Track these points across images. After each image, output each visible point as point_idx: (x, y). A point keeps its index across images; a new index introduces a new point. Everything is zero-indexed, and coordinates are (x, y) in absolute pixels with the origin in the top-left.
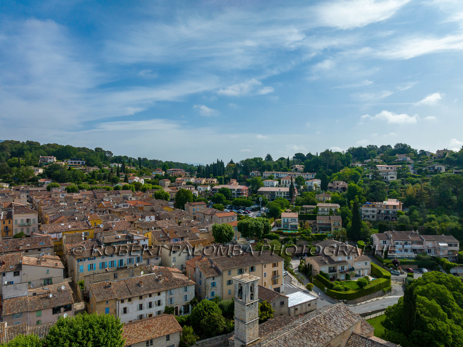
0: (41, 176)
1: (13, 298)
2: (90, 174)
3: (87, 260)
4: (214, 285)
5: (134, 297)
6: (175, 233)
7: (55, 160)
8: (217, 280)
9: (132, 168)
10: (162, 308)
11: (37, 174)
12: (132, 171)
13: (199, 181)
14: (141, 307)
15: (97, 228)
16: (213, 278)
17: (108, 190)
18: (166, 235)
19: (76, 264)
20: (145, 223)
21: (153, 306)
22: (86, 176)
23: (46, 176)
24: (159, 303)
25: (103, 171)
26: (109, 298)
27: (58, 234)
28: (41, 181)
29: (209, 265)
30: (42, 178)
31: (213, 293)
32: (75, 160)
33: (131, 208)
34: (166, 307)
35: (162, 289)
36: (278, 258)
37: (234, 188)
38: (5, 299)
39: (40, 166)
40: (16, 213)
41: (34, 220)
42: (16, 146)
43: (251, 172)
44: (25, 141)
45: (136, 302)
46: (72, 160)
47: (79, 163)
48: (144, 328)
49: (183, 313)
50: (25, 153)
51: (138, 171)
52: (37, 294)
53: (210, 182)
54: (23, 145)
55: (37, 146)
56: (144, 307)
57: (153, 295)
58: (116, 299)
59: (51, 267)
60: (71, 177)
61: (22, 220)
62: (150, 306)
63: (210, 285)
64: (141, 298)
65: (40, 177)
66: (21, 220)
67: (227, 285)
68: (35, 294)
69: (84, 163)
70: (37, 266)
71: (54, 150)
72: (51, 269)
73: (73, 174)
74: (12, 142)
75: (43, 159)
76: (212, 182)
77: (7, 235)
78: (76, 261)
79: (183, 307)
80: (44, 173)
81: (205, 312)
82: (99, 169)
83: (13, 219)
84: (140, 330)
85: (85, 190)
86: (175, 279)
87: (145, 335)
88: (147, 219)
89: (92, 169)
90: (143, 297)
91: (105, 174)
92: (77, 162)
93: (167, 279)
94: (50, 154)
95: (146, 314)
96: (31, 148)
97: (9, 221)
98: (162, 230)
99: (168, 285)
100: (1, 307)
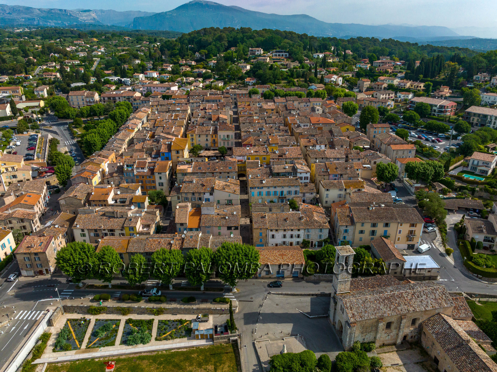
0: (248, 73)
1: (206, 214)
2: (290, 71)
3: (257, 189)
4: (346, 231)
5: (280, 229)
6: (336, 168)
7: (262, 52)
8: (350, 229)
10: (301, 240)
11: (245, 71)
12: (333, 64)
13: (403, 84)
14: (284, 236)
15: (274, 153)
16: (347, 226)
17: (300, 96)
18: (327, 169)
19: (250, 190)
20: (315, 151)
21: (294, 238)
22: (286, 73)
23: (252, 74)
24: (298, 236)
25: (303, 67)
26: (262, 227)
27: (244, 157)
28: (247, 80)
29: (347, 213)
30: (249, 77)
31: (344, 238)
32: (279, 51)
33: (311, 128)
34: (304, 240)
35: (302, 227)
36: (419, 219)
37: (436, 104)
38: (202, 214)
39: (249, 61)
40: (220, 130)
41: (232, 136)
42: (232, 34)
43: (477, 74)
45: (281, 233)
46: (276, 52)
47: (283, 55)
48: (279, 255)
49: (317, 246)
51: (340, 64)
53: (416, 86)
54: (237, 33)
55: (249, 33)
56: (287, 237)
57: (294, 230)
58: (267, 229)
61: (224, 136)
62: (292, 237)
63: (343, 231)
65: (247, 76)
67: (359, 233)
68: (218, 214)
69: (288, 56)
70: (222, 191)
71: (262, 39)
72: (231, 194)
75: (252, 51)
76: (418, 87)
77: (215, 146)
79: (317, 243)
80: (250, 71)
81: (327, 255)
82: (300, 65)
83: (218, 134)
84: (276, 256)
85: (279, 97)
86: (315, 220)
87: (279, 260)
88: (318, 147)
89: (292, 65)
90: (286, 230)
92: (281, 54)
93: (308, 219)
94: (258, 45)
95: (288, 242)
96: (244, 36)
97: (216, 136)
98: (325, 164)
99: (307, 225)
100: (200, 219)
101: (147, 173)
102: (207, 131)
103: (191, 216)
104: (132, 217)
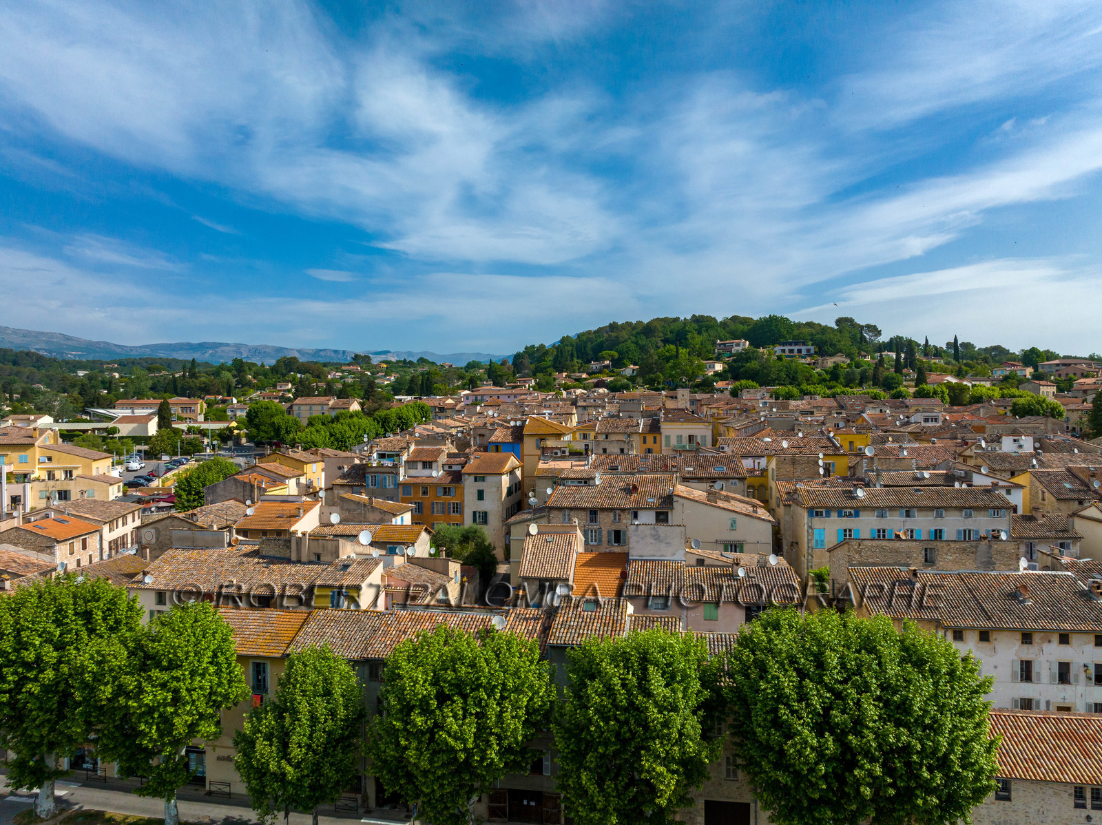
0: (720, 376)
1: (650, 560)
2: (827, 372)
3: (834, 515)
5: (1001, 630)
7: (748, 346)
9: (933, 361)
11: (712, 373)
12: (934, 366)
14: (1026, 672)
15: (856, 455)
17: (875, 398)
18: (1086, 484)
19: (806, 521)
20: (1000, 456)
21: (1077, 681)
22: (816, 375)
23: (729, 375)
25: (858, 366)
26: (914, 615)
27: (757, 461)
28: (719, 385)
30: (721, 380)
32: (790, 344)
33: (948, 426)
38: (633, 560)
39: (718, 359)
40: (668, 421)
41: (704, 437)
42: (674, 326)
44: (689, 317)
45: (1009, 651)
46: (784, 344)
47: (800, 351)
50: (689, 336)
51: (950, 367)
52: (706, 563)
54: (685, 324)
55: (712, 323)
56: (1039, 673)
57: (1074, 639)
59: (742, 514)
60: (783, 374)
61: (680, 437)
62: (1064, 673)
64: (1027, 638)
65: (717, 378)
66: (678, 436)
68: (700, 562)
69: (812, 352)
70: (707, 504)
71: (745, 328)
72: (739, 518)
73: (786, 367)
74: (665, 320)
75: (722, 346)
78: (806, 514)
80: (724, 371)
82: (849, 361)
83: (661, 433)
85: (818, 397)
88: (1007, 445)
89: (830, 362)
90: (1036, 638)
91: (865, 371)
92: (796, 348)
94: (735, 336)
95: (1048, 703)
96: (701, 327)
97: (655, 438)
98: (1069, 471)
100: (624, 576)
101: (441, 479)
102: (628, 426)
103: (584, 565)
104: (354, 561)
